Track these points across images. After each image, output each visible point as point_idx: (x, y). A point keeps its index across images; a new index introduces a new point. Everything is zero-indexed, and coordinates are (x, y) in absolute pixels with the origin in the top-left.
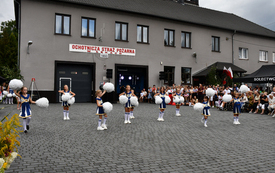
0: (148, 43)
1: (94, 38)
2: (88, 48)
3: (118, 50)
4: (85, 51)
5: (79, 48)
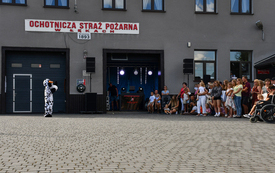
0: (163, 11)
1: (67, 8)
2: (57, 24)
3: (107, 26)
4: (52, 29)
5: (42, 25)
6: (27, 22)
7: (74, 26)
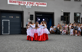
7: (25, 3)
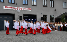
0: (36, 6)
1: (14, 3)
2: (12, 8)
3: (24, 8)
4: (10, 9)
5: (8, 7)
6: (4, 7)
7: (16, 8)
